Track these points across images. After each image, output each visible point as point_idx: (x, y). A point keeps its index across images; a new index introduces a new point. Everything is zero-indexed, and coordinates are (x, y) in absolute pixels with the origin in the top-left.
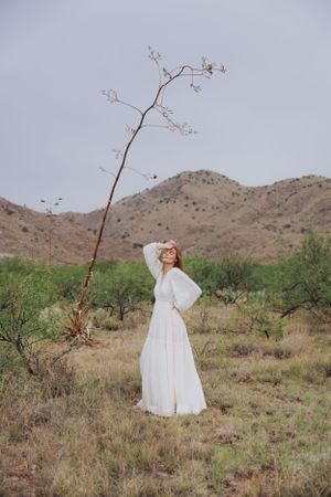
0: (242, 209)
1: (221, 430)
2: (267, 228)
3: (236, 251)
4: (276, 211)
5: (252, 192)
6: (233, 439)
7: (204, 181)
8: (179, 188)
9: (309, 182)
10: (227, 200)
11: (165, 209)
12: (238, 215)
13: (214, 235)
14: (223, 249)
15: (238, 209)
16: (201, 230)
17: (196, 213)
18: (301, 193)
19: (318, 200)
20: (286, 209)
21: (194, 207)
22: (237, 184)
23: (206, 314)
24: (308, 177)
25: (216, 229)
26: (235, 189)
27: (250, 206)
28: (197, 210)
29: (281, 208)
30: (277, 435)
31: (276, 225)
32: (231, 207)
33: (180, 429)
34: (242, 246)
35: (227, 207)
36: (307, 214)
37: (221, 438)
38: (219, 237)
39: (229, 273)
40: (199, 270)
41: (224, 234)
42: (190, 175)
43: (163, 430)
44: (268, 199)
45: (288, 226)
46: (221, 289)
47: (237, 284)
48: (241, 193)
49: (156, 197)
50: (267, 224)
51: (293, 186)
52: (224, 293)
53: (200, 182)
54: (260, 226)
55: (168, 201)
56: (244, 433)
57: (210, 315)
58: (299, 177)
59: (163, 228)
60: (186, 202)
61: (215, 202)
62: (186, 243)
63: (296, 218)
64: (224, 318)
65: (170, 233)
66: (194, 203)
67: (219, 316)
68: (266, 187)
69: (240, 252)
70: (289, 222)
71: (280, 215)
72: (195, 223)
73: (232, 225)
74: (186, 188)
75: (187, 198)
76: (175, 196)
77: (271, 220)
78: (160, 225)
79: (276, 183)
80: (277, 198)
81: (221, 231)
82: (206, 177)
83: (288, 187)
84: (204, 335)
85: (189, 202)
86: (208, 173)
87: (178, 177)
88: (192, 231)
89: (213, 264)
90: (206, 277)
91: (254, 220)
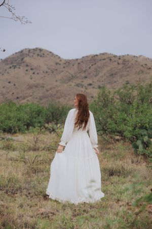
0: (62, 74)
1: (43, 209)
2: (77, 85)
3: (58, 100)
4: (83, 75)
5: (68, 63)
6: (50, 215)
7: (38, 55)
8: (22, 59)
9: (104, 57)
10: (53, 68)
11: (13, 72)
12: (59, 77)
13: (44, 89)
14: (50, 99)
15: (60, 73)
16: (36, 86)
17: (33, 75)
18: (99, 64)
19: (109, 68)
20: (90, 74)
21: (32, 72)
22: (59, 58)
23: (37, 138)
24: (103, 54)
25: (45, 86)
26: (58, 61)
27: (67, 72)
28: (34, 73)
29: (86, 73)
30: (77, 212)
31: (83, 83)
32: (55, 72)
33: (17, 210)
34: (62, 97)
35: (53, 72)
36: (102, 77)
37: (42, 214)
38: (47, 91)
39: (52, 113)
40: (34, 111)
41: (51, 89)
42: (29, 51)
43: (6, 210)
44: (78, 67)
45: (90, 84)
46: (48, 123)
47: (58, 120)
48: (61, 63)
49: (7, 64)
50: (78, 82)
51: (94, 59)
52: (50, 126)
53: (35, 56)
54: (73, 84)
55: (15, 67)
56: (57, 211)
57: (40, 139)
58: (98, 54)
59: (12, 84)
60: (27, 68)
61: (44, 68)
62: (27, 95)
63: (95, 79)
64: (48, 141)
65: (16, 88)
66: (32, 69)
67: (45, 140)
68: (77, 59)
69: (60, 100)
70: (91, 82)
71: (86, 77)
72: (32, 82)
73: (55, 83)
74: (27, 59)
75: (27, 66)
76: (19, 64)
77: (80, 80)
78: (9, 82)
79: (83, 57)
80: (84, 67)
81: (49, 87)
82: (39, 53)
83: (91, 60)
84: (35, 152)
85: (29, 68)
86: (41, 50)
87: (22, 51)
88: (30, 87)
89: (43, 108)
90: (38, 116)
91: (69, 80)
